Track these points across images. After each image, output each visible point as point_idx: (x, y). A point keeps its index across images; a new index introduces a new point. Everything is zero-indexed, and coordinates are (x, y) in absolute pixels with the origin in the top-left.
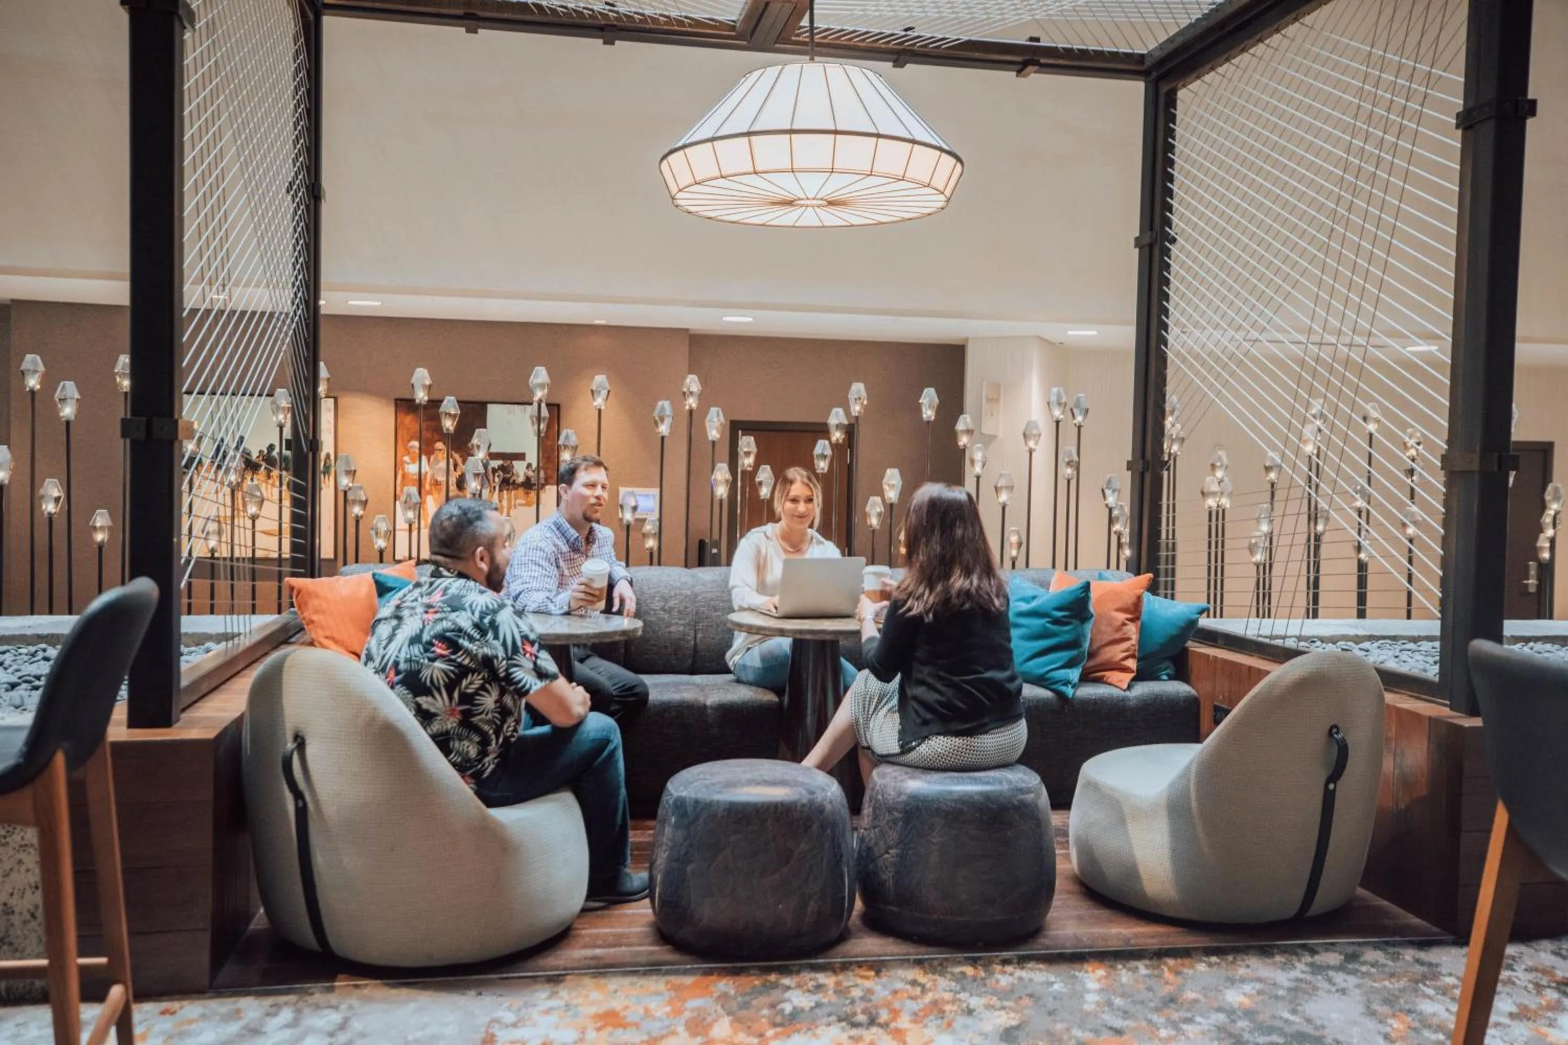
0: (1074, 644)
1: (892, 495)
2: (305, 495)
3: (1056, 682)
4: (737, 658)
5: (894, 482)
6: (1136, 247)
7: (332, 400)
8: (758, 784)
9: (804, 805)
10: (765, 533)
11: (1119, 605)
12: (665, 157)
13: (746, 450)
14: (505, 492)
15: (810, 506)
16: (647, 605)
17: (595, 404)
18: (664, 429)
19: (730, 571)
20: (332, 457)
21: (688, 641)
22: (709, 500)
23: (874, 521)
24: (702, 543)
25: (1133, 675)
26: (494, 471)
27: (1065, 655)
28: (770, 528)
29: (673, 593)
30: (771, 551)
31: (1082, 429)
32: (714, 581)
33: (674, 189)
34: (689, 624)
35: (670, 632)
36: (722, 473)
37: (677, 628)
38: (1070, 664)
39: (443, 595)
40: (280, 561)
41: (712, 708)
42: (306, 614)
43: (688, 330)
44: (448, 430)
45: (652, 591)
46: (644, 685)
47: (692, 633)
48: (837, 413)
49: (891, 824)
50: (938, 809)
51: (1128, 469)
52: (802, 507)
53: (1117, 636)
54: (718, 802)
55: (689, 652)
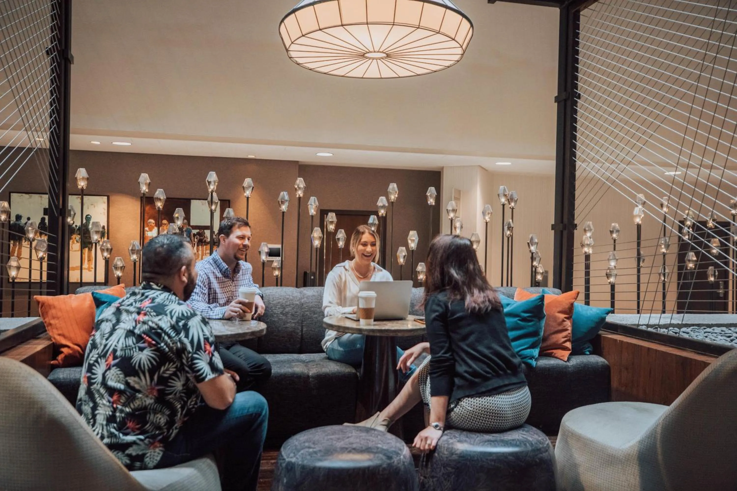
0: (535, 334)
1: (413, 245)
2: (56, 243)
3: (525, 358)
4: (328, 344)
5: (414, 238)
6: (555, 102)
7: (106, 197)
8: (350, 452)
9: (384, 469)
10: (344, 267)
11: (560, 309)
12: (282, 21)
13: (330, 220)
14: (200, 246)
15: (374, 248)
16: (272, 311)
17: (245, 194)
18: (284, 208)
19: (323, 290)
20: (106, 228)
21: (297, 333)
22: (310, 247)
23: (401, 261)
24: (305, 273)
25: (570, 352)
26: (194, 235)
27: (530, 340)
28: (347, 263)
29: (288, 303)
30: (349, 279)
31: (514, 210)
32: (314, 296)
33: (288, 43)
34: (298, 322)
35: (286, 327)
36: (317, 233)
37: (291, 324)
38: (533, 346)
39: (151, 303)
40: (41, 283)
41: (312, 377)
42: (47, 320)
43: (298, 162)
44: (159, 208)
45: (275, 302)
46: (268, 363)
47: (300, 327)
48: (382, 200)
49: (446, 477)
50: (482, 467)
51: (552, 229)
52: (369, 249)
53: (560, 328)
54: (320, 468)
55: (298, 340)
